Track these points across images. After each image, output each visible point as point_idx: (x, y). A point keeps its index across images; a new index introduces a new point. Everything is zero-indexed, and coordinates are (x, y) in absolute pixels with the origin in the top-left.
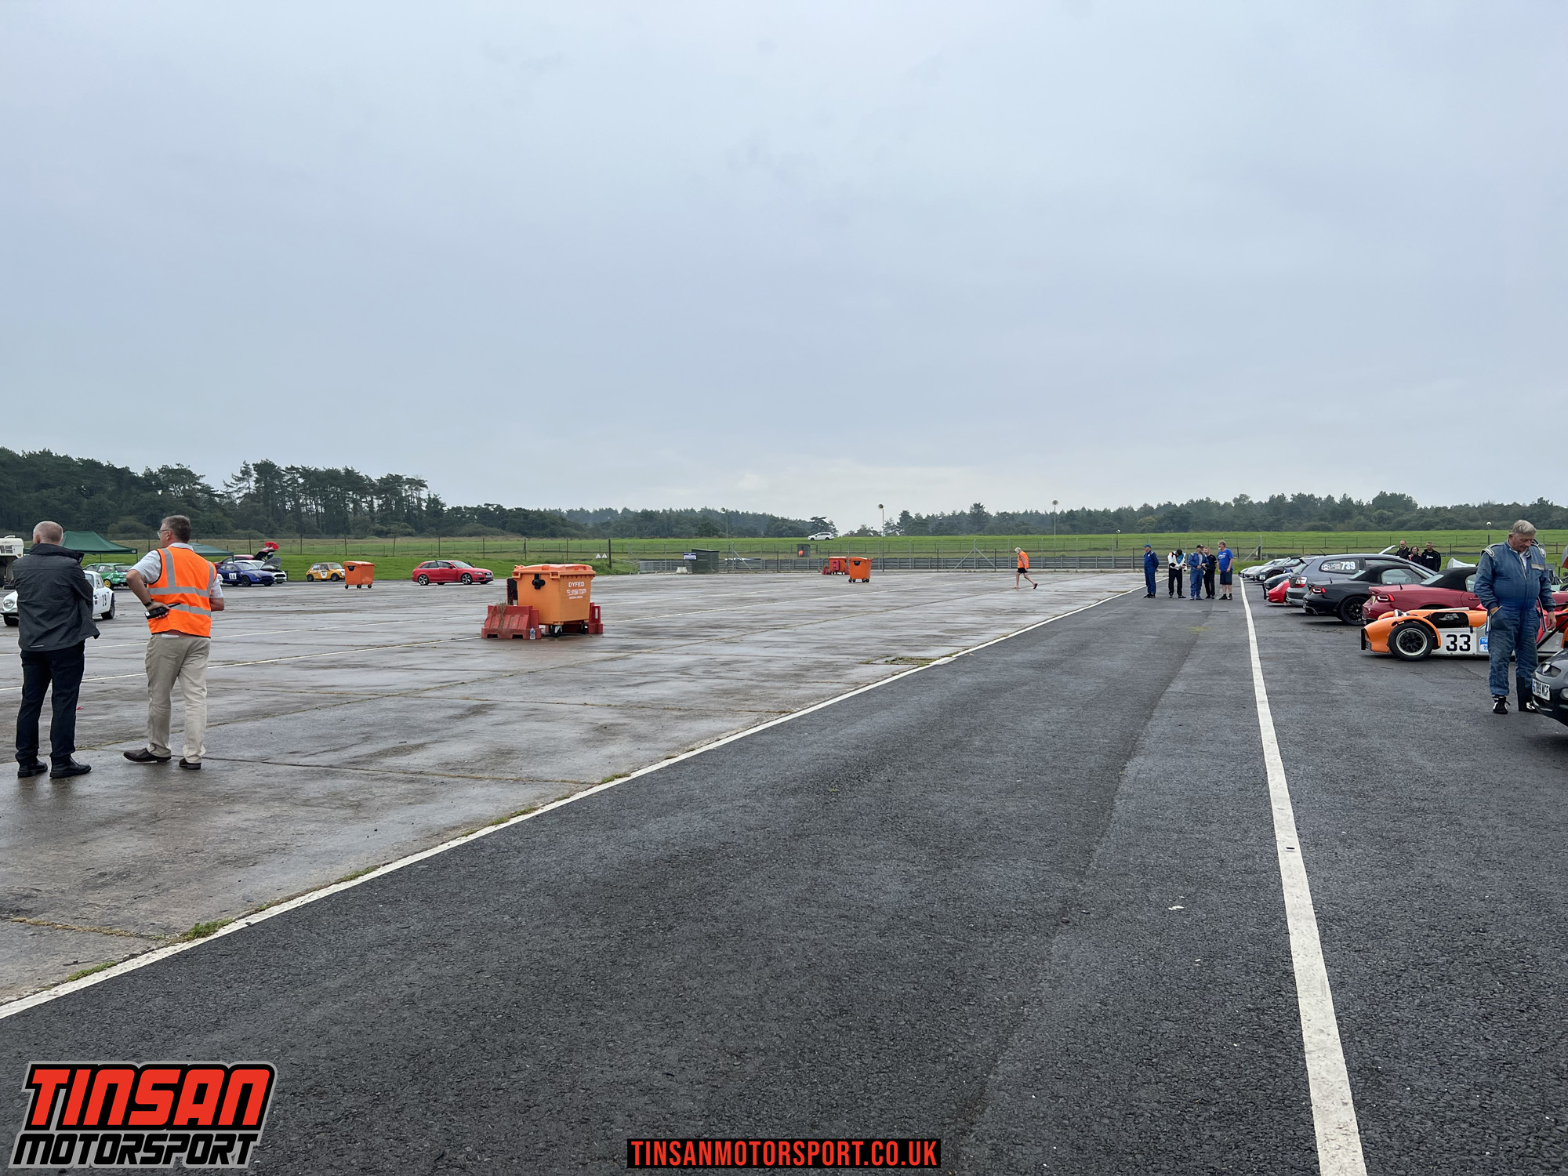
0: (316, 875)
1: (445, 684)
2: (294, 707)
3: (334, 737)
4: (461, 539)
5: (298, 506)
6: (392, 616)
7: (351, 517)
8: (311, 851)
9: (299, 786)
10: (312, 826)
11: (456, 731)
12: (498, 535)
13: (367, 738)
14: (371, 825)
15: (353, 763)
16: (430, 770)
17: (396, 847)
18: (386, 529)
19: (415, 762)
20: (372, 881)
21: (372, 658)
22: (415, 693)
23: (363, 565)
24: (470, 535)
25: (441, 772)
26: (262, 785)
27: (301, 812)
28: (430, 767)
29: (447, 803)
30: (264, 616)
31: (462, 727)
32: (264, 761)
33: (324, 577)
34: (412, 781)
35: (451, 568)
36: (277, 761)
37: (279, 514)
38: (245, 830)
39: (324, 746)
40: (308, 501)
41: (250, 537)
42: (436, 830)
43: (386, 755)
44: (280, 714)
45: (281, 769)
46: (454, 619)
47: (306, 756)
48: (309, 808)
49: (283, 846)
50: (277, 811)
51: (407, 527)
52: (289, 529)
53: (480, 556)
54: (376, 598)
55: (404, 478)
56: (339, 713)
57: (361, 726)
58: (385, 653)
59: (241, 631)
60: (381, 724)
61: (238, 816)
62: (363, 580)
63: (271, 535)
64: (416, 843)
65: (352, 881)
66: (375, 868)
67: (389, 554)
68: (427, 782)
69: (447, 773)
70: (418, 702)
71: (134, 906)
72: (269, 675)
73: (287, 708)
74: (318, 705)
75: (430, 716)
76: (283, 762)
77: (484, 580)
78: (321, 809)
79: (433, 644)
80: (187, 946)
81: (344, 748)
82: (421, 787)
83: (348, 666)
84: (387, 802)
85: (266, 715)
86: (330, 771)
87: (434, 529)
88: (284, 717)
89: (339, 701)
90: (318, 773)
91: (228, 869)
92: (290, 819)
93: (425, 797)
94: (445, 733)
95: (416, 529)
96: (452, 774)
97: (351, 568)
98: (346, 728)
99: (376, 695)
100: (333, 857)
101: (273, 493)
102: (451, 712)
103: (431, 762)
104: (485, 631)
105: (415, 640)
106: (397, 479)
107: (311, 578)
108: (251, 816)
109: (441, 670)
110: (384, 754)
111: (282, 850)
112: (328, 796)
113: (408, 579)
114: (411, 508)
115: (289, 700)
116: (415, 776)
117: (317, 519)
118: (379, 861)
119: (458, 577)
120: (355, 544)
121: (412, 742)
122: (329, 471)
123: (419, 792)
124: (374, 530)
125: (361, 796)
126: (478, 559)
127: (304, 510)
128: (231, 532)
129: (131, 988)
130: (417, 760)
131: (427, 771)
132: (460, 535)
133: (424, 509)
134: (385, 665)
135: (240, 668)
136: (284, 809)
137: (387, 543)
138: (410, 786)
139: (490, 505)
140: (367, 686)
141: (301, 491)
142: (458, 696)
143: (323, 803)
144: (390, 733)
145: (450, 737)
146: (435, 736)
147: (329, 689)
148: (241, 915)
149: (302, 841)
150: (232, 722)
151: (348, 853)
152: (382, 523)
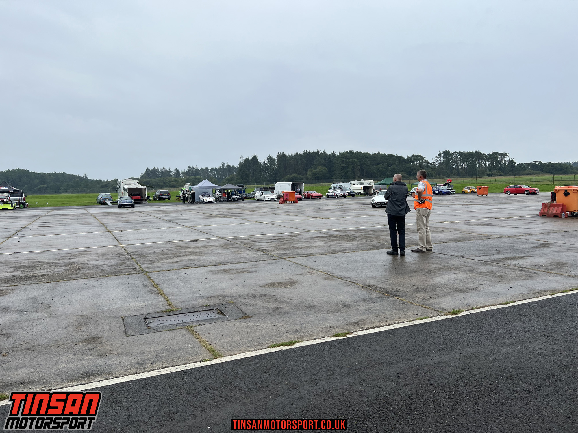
0: (491, 300)
1: (527, 234)
2: (469, 239)
3: (487, 251)
4: (523, 176)
5: (458, 166)
6: (498, 207)
7: (478, 169)
8: (488, 291)
9: (477, 267)
10: (485, 282)
11: (536, 253)
12: (539, 174)
13: (499, 252)
14: (508, 285)
15: (496, 261)
16: (528, 267)
17: (521, 295)
18: (491, 173)
19: (521, 263)
20: (514, 306)
21: (494, 222)
22: (515, 237)
23: (484, 187)
24: (527, 174)
25: (534, 269)
26: (463, 265)
27: (480, 277)
28: (528, 266)
29: (539, 281)
30: (450, 206)
31: (539, 251)
32: (462, 257)
33: (469, 192)
34: (521, 271)
35: (520, 188)
36: (467, 257)
37: (451, 169)
38: (461, 280)
39: (483, 254)
40: (462, 164)
41: (442, 178)
42: (537, 291)
43: (508, 260)
44: (464, 241)
45: (469, 260)
46: (525, 208)
47: (477, 257)
48: (483, 276)
49: (476, 288)
50: (471, 275)
51: (499, 172)
52: (455, 174)
53: (533, 183)
54: (491, 200)
55: (499, 153)
56: (486, 242)
57: (496, 247)
58: (499, 221)
59: (444, 211)
60: (503, 247)
61: (457, 275)
62: (484, 193)
63: (448, 177)
64: (529, 295)
65: (506, 305)
66: (514, 301)
67: (494, 183)
68: (528, 272)
69: (536, 269)
70: (517, 240)
71: (430, 300)
72: (457, 226)
73: (466, 239)
74: (477, 239)
75: (523, 246)
76: (469, 258)
77: (535, 193)
78: (487, 277)
79: (518, 218)
80: (451, 316)
81: (491, 255)
82: (526, 273)
83: (485, 225)
84: (513, 277)
85: (459, 241)
86: (487, 263)
87: (511, 173)
88: (466, 242)
89: (485, 238)
90: (483, 263)
91: (458, 293)
92: (476, 279)
93: (529, 277)
94: (532, 253)
95: (503, 172)
96: (538, 270)
97: (480, 188)
98: (490, 248)
99: (499, 237)
100: (496, 295)
101: (449, 161)
102: (533, 245)
103: (528, 264)
104: (540, 213)
105: (510, 216)
106: (496, 154)
107: (464, 192)
108: (462, 276)
109: (524, 228)
110: (508, 259)
111: (476, 289)
112: (489, 272)
113: (501, 192)
114: (501, 165)
115: (466, 236)
116: (522, 269)
117: (465, 171)
118: (515, 299)
119: (523, 191)
120: (480, 179)
121: (518, 255)
122: (469, 152)
123: (526, 275)
124: (486, 174)
125: (502, 274)
126: (532, 184)
127: (460, 167)
128: (434, 176)
129: (436, 326)
130: (522, 263)
131: (527, 267)
132: (522, 175)
133: (507, 165)
134: (500, 225)
135: (446, 224)
136: (474, 275)
137: (493, 179)
138: (521, 272)
139: (536, 162)
140: (495, 233)
141: (459, 160)
142: (534, 239)
143: (487, 275)
144: (508, 251)
145: (534, 255)
146: (528, 254)
147: (480, 233)
148: (467, 310)
149: (482, 287)
150: (448, 242)
151: (502, 294)
152: (490, 171)
